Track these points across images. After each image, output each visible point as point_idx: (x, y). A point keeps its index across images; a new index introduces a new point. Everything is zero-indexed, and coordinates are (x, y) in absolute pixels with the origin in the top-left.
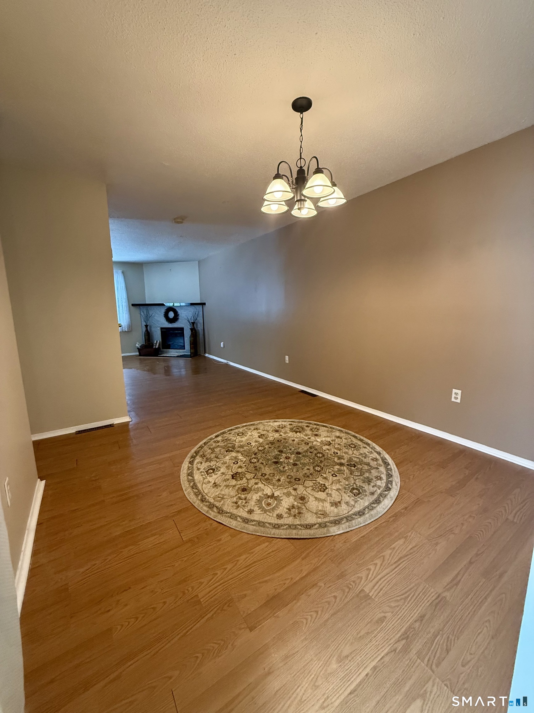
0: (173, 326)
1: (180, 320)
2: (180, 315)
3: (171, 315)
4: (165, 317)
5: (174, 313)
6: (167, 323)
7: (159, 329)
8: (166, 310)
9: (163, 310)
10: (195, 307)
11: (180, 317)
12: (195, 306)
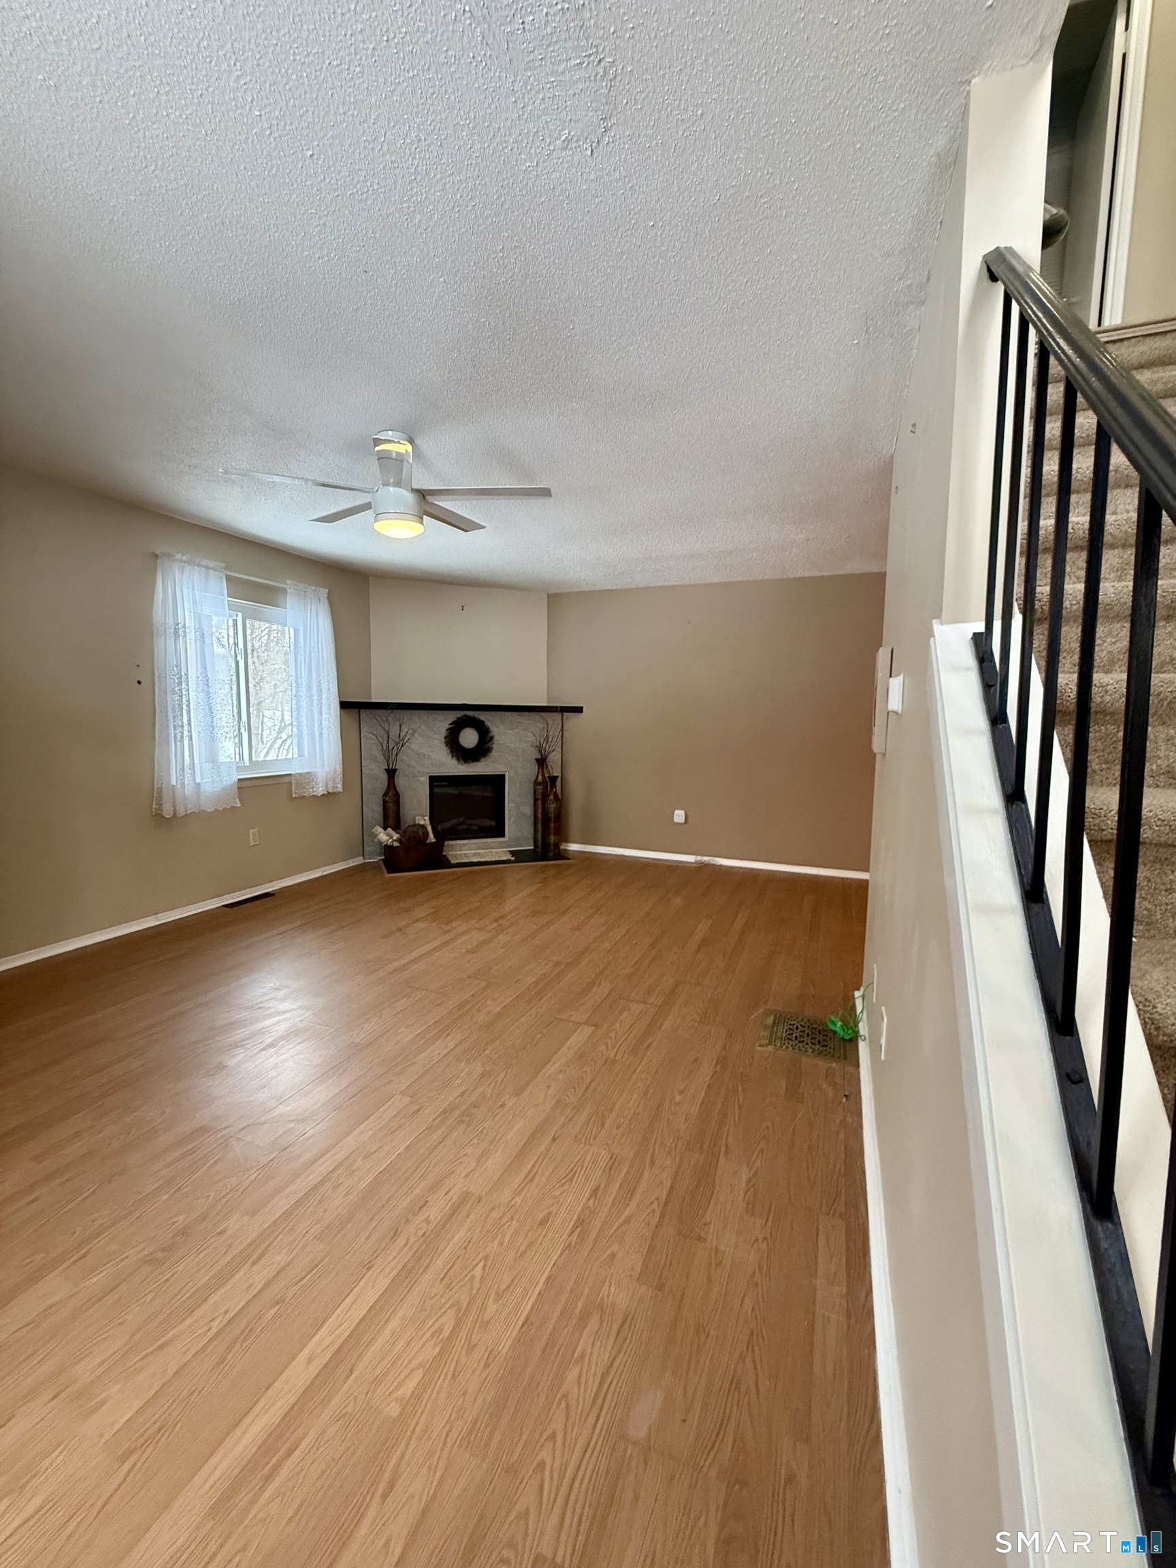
0: (470, 770)
1: (494, 754)
2: (496, 738)
3: (469, 738)
4: (447, 743)
5: (478, 733)
6: (454, 762)
7: (425, 780)
8: (453, 723)
9: (443, 723)
10: (541, 716)
11: (494, 746)
12: (543, 714)
